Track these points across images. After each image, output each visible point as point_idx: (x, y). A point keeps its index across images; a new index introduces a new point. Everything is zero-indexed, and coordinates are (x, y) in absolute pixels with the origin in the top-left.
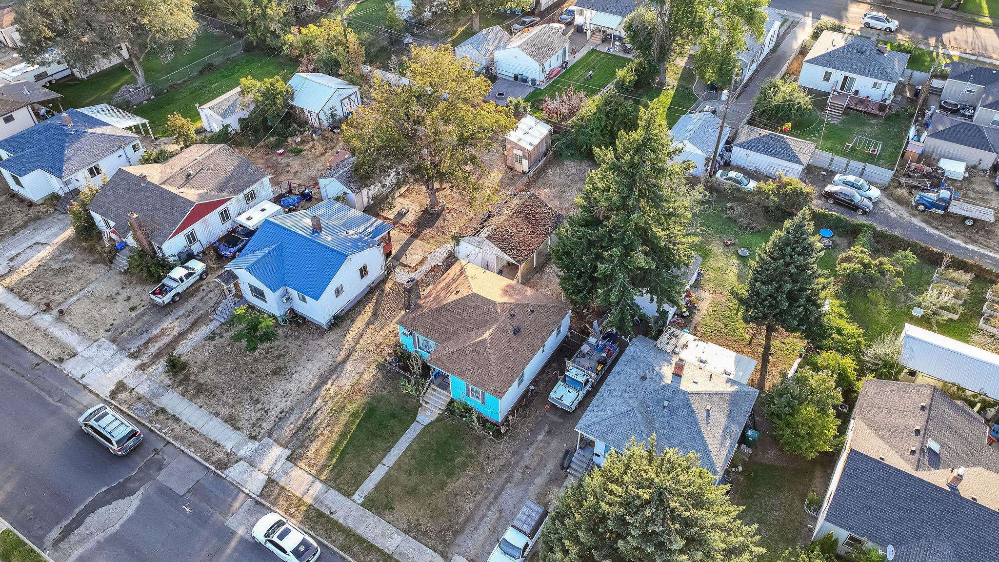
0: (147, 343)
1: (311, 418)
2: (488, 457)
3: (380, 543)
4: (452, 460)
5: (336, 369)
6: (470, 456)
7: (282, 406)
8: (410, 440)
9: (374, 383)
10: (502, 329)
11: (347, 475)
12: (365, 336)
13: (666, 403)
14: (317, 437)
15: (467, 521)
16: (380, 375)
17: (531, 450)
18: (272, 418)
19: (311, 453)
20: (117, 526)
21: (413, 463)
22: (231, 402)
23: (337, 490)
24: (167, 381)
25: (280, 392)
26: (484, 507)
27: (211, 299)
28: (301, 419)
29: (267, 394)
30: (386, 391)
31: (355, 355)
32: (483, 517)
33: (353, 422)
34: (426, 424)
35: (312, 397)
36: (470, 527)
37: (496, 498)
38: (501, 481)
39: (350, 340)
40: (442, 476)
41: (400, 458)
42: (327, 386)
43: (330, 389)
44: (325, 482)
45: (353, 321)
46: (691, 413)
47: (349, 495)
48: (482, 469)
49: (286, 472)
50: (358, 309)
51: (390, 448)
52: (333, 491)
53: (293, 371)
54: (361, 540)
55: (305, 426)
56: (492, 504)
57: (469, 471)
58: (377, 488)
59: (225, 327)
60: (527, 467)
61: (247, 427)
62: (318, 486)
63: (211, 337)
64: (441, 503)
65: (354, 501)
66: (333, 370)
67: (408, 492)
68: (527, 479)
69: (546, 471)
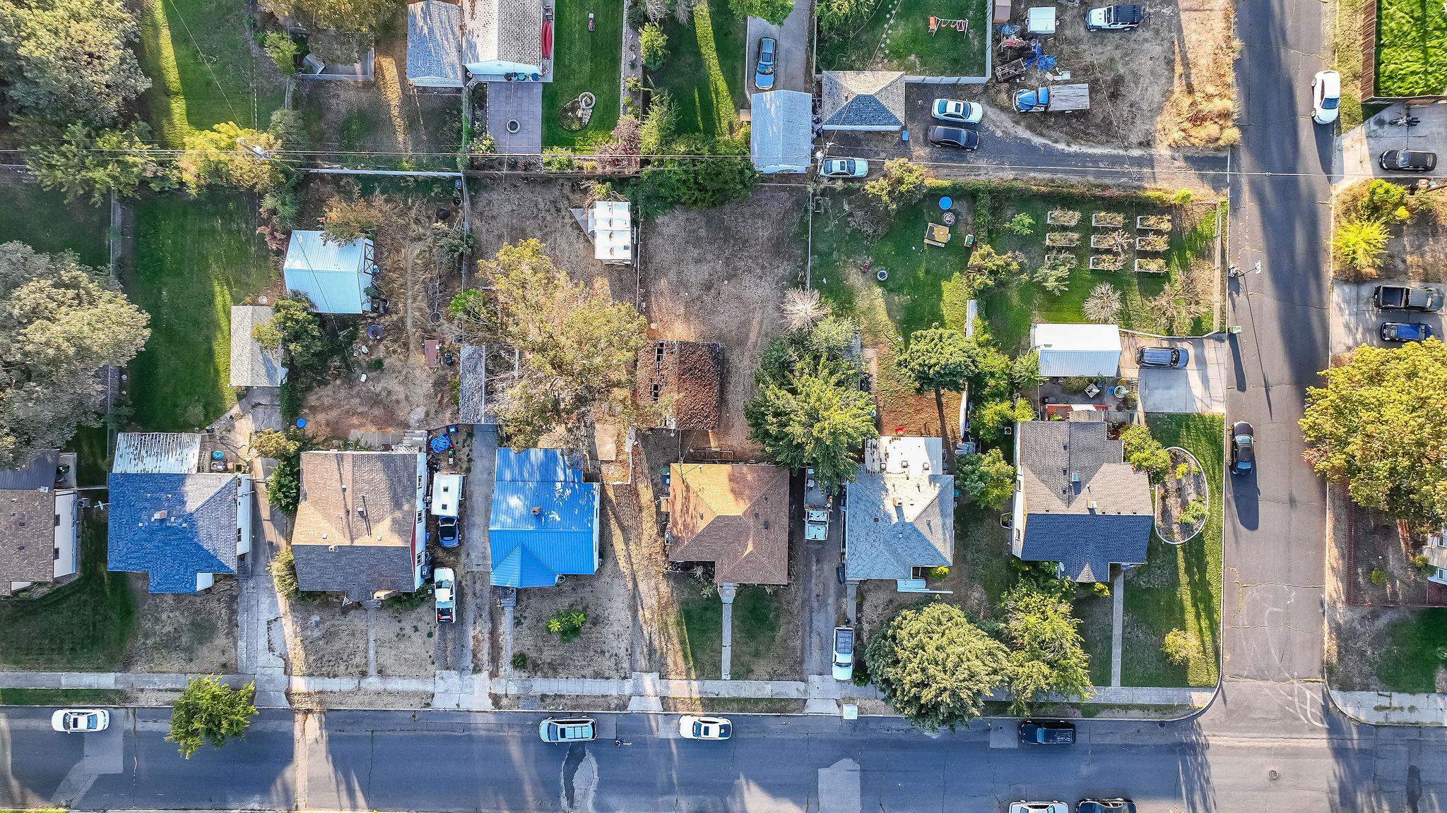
0: (475, 656)
1: (651, 643)
2: (789, 603)
3: (759, 695)
4: (767, 618)
5: (635, 596)
6: (777, 609)
7: (623, 645)
8: (730, 619)
9: (673, 592)
10: (758, 533)
11: (708, 668)
12: (633, 554)
13: (901, 536)
14: (666, 653)
15: (802, 652)
16: (671, 583)
17: (814, 581)
18: (624, 658)
19: (671, 666)
20: (596, 777)
21: (743, 634)
22: (584, 663)
23: (709, 680)
24: (524, 675)
25: (612, 636)
26: (807, 638)
27: (481, 590)
28: (644, 647)
29: (604, 643)
30: (686, 593)
31: (639, 576)
32: (811, 644)
33: (682, 629)
34: (731, 603)
35: (638, 627)
36: (807, 655)
37: (811, 627)
38: (807, 615)
39: (624, 564)
40: (768, 633)
41: (732, 636)
42: (640, 612)
43: (645, 614)
44: (697, 679)
45: (612, 545)
46: (920, 534)
47: (719, 678)
48: (791, 613)
49: (667, 687)
50: (606, 532)
51: (721, 633)
52: (707, 681)
53: (606, 615)
54: (747, 700)
55: (652, 651)
56: (811, 632)
57: (782, 620)
58: (732, 664)
59: (519, 608)
60: (818, 596)
61: (613, 673)
62: (695, 684)
63: (518, 622)
64: (781, 651)
65: (725, 680)
67: (755, 656)
68: (823, 604)
69: (832, 591)
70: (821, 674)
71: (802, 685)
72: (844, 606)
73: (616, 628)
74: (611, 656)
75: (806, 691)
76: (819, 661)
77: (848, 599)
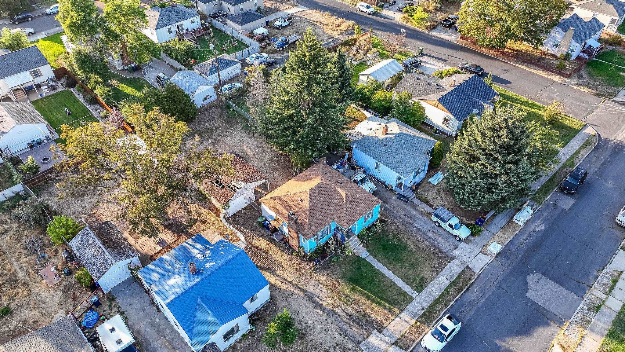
1: (350, 316)
2: (396, 230)
3: (444, 286)
4: (396, 245)
5: (310, 297)
6: (394, 237)
7: (335, 333)
8: (378, 263)
9: (331, 276)
10: (339, 186)
11: (399, 299)
12: (285, 276)
13: (404, 141)
14: (366, 313)
15: (434, 246)
16: (324, 272)
17: (395, 211)
18: (345, 341)
19: (378, 318)
21: (395, 263)
23: (408, 305)
25: (322, 335)
26: (427, 237)
28: (349, 322)
29: (322, 344)
30: (339, 270)
31: (301, 284)
32: (431, 238)
33: (359, 291)
34: (368, 254)
35: (332, 314)
36: (437, 245)
37: (421, 231)
38: (412, 227)
39: (286, 286)
40: (406, 252)
41: (390, 270)
42: (324, 304)
43: (328, 303)
44: (401, 311)
47: (412, 299)
48: (403, 233)
49: (391, 334)
51: (382, 274)
52: (408, 307)
53: (304, 325)
54: (442, 295)
55: (357, 321)
56: (425, 234)
57: (404, 240)
58: (409, 285)
60: (405, 215)
62: (403, 315)
64: (423, 255)
65: (416, 297)
66: (311, 299)
67: (414, 269)
68: (412, 217)
69: (408, 208)
70: (456, 248)
71: (455, 261)
72: (423, 210)
73: (319, 327)
74: (334, 348)
75: (461, 262)
76: (447, 243)
77: (420, 205)
